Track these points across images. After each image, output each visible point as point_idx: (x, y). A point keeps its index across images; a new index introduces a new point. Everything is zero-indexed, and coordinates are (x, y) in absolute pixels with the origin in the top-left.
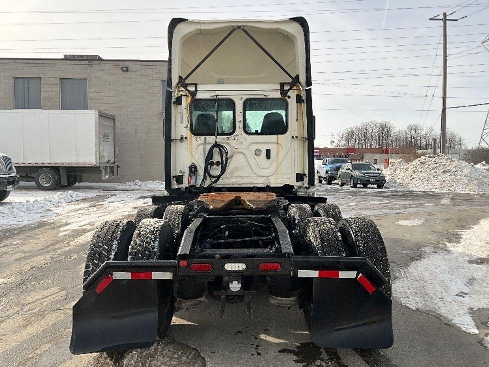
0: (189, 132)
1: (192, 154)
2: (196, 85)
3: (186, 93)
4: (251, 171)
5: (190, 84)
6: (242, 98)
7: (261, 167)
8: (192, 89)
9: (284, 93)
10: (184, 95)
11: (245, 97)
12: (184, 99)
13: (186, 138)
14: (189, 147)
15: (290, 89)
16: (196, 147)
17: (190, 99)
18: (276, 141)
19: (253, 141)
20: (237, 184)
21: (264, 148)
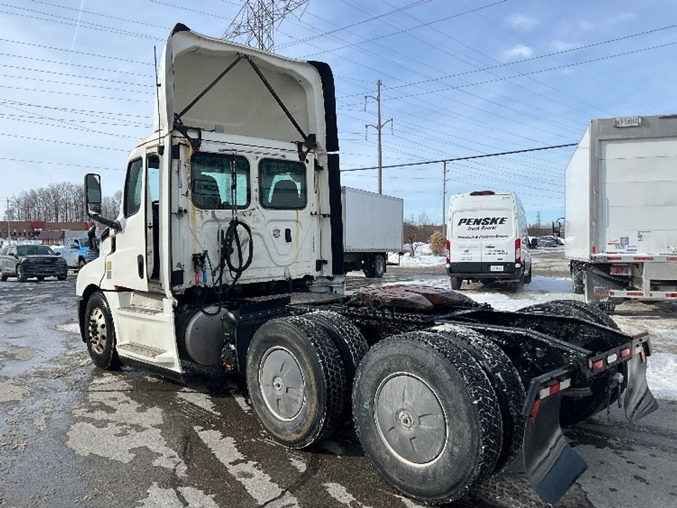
0: (190, 203)
1: (195, 236)
2: (199, 130)
3: (185, 141)
4: (269, 259)
5: (191, 128)
6: (257, 157)
7: (281, 253)
8: (193, 135)
9: (302, 156)
10: (184, 145)
11: (261, 156)
12: (182, 150)
13: (185, 211)
14: (191, 225)
15: (308, 152)
16: (201, 225)
17: (191, 151)
18: (296, 219)
19: (272, 218)
20: (254, 279)
21: (283, 228)
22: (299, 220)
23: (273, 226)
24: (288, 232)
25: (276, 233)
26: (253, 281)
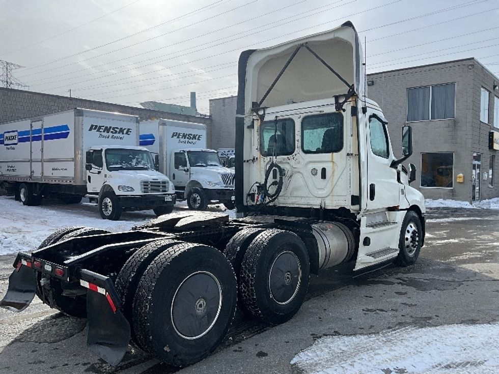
0: (259, 153)
2: (264, 109)
3: (257, 117)
4: (308, 191)
5: (260, 109)
6: (300, 117)
7: (318, 188)
8: (261, 113)
9: (339, 106)
10: (256, 120)
11: (303, 116)
12: (255, 123)
13: (257, 159)
14: (259, 167)
15: (345, 101)
16: (264, 167)
17: (259, 122)
18: (331, 160)
19: (310, 160)
20: (297, 204)
21: (319, 167)
22: (334, 160)
23: (311, 166)
24: (324, 170)
25: (314, 172)
26: (296, 206)
